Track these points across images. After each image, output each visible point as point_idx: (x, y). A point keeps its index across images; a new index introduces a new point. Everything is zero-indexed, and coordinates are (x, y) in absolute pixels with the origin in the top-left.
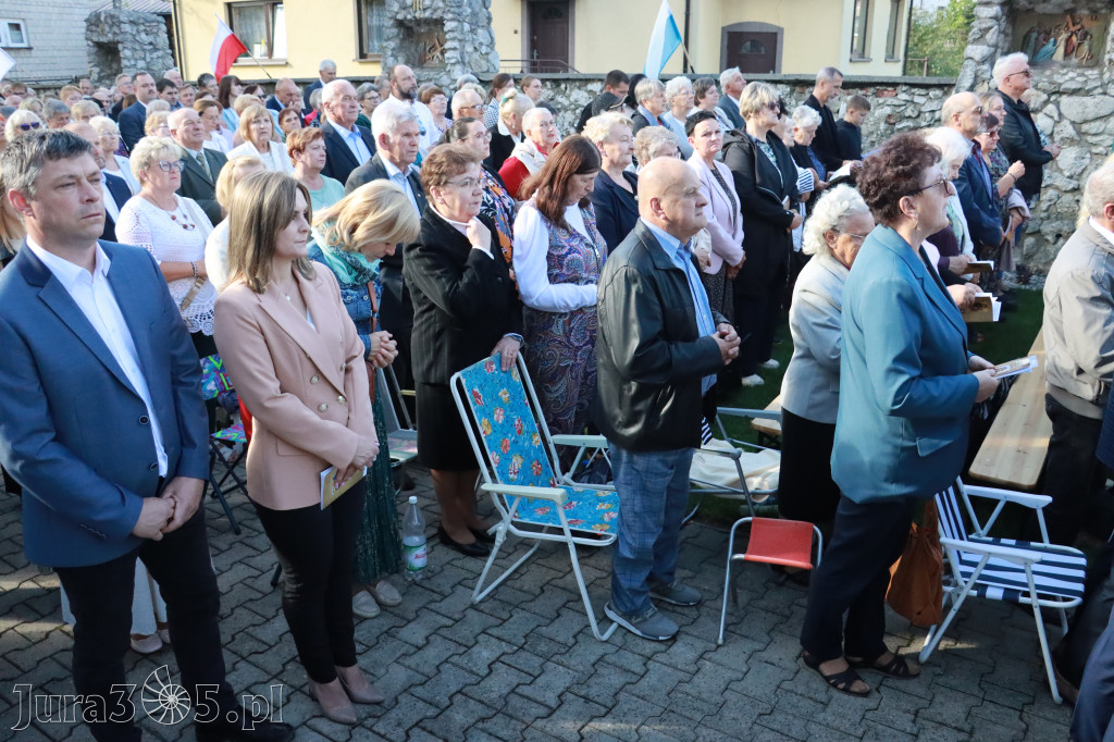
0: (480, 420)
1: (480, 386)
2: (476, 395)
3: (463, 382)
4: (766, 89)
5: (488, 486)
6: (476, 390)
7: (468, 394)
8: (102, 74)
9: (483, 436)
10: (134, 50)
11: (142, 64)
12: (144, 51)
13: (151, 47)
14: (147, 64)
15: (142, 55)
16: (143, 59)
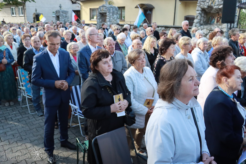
0: (22, 77)
1: (24, 72)
2: (23, 73)
3: (20, 71)
4: (117, 26)
5: (21, 87)
6: (23, 72)
7: (20, 73)
9: (22, 80)
10: (62, 17)
11: (63, 20)
12: (64, 17)
13: (65, 17)
14: (64, 20)
15: (63, 18)
16: (64, 19)
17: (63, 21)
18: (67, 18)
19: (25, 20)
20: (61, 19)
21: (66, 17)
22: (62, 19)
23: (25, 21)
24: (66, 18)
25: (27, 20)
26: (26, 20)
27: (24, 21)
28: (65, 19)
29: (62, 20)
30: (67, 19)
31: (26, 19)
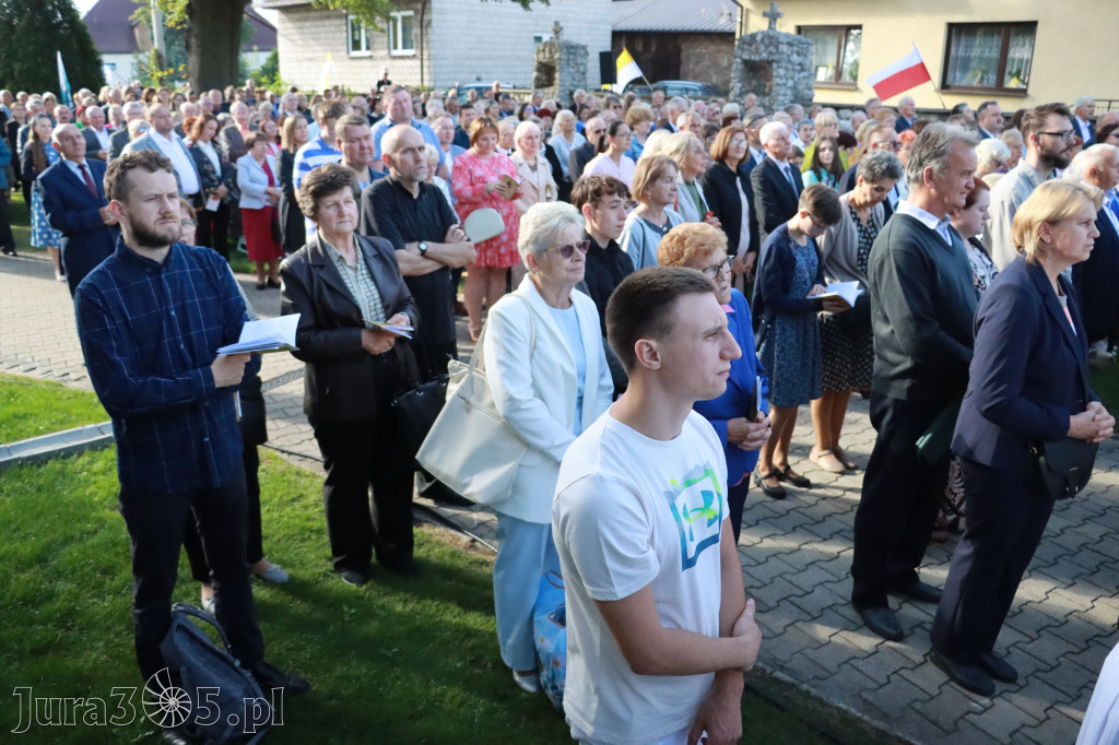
8: (744, 90)
10: (787, 69)
11: (790, 83)
12: (794, 70)
13: (799, 67)
14: (795, 83)
15: (791, 73)
16: (793, 78)
17: (790, 88)
18: (805, 74)
19: (422, 73)
20: (784, 81)
21: (803, 70)
22: (787, 79)
23: (422, 80)
24: (802, 75)
25: (430, 74)
26: (426, 77)
27: (419, 78)
28: (796, 79)
29: (785, 84)
30: (804, 78)
31: (425, 70)
